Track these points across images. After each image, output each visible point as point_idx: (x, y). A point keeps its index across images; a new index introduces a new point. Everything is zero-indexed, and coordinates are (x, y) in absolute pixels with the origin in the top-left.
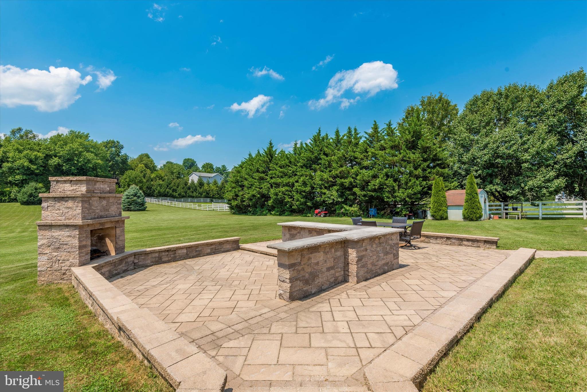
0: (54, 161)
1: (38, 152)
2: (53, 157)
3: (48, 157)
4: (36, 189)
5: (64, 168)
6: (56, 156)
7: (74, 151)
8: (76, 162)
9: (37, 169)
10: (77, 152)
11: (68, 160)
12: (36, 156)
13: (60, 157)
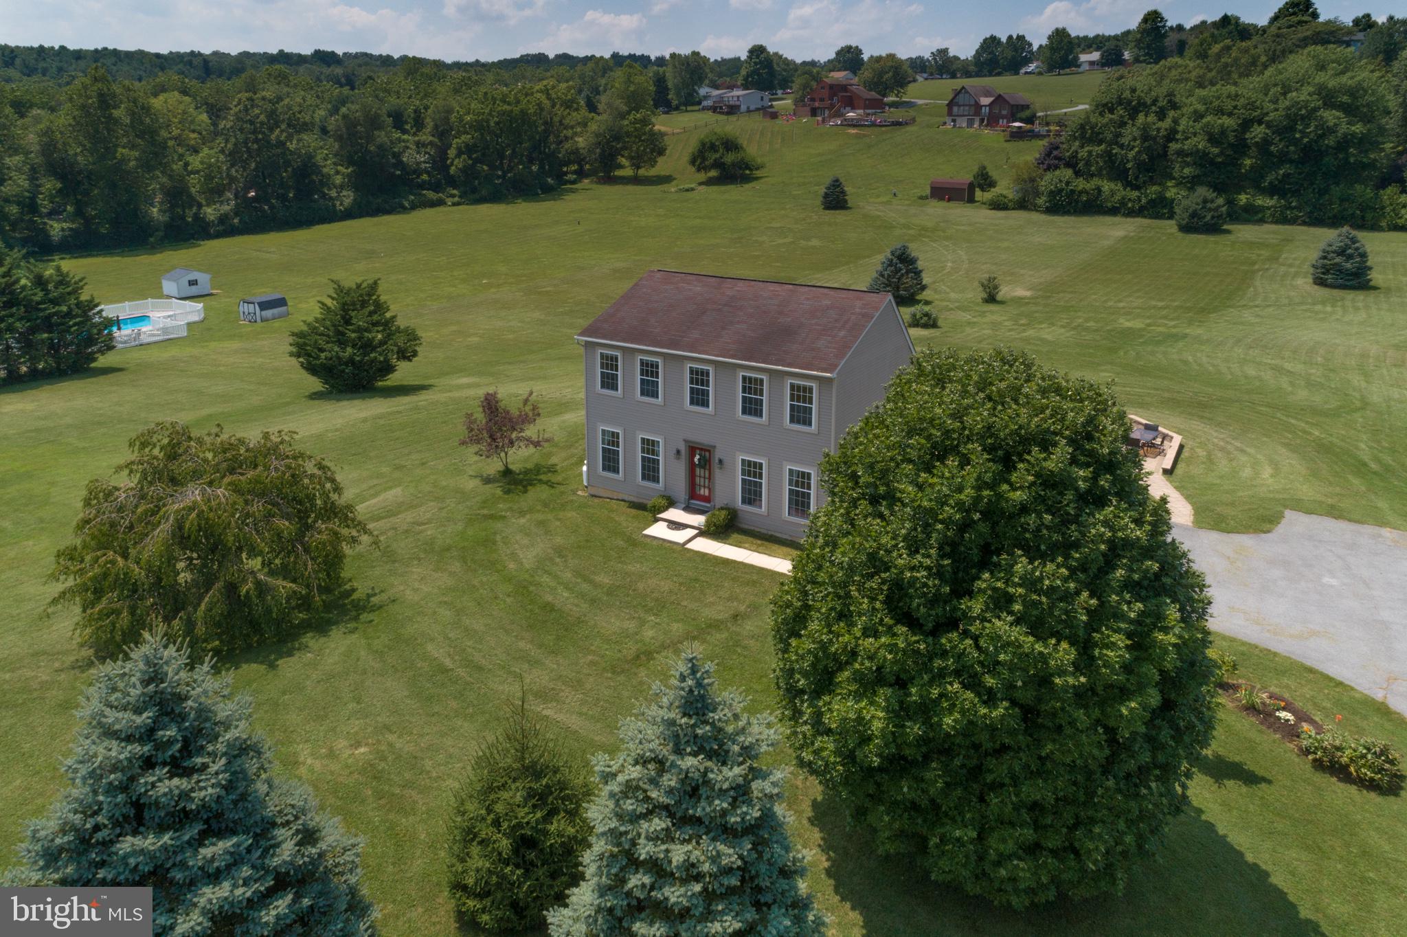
0: (1258, 132)
1: (1230, 114)
2: (1256, 126)
3: (1246, 124)
4: (1205, 201)
5: (1272, 148)
6: (1260, 122)
7: (1300, 109)
8: (1297, 136)
9: (1222, 153)
10: (1303, 112)
11: (1285, 130)
12: (1222, 126)
13: (1268, 126)
